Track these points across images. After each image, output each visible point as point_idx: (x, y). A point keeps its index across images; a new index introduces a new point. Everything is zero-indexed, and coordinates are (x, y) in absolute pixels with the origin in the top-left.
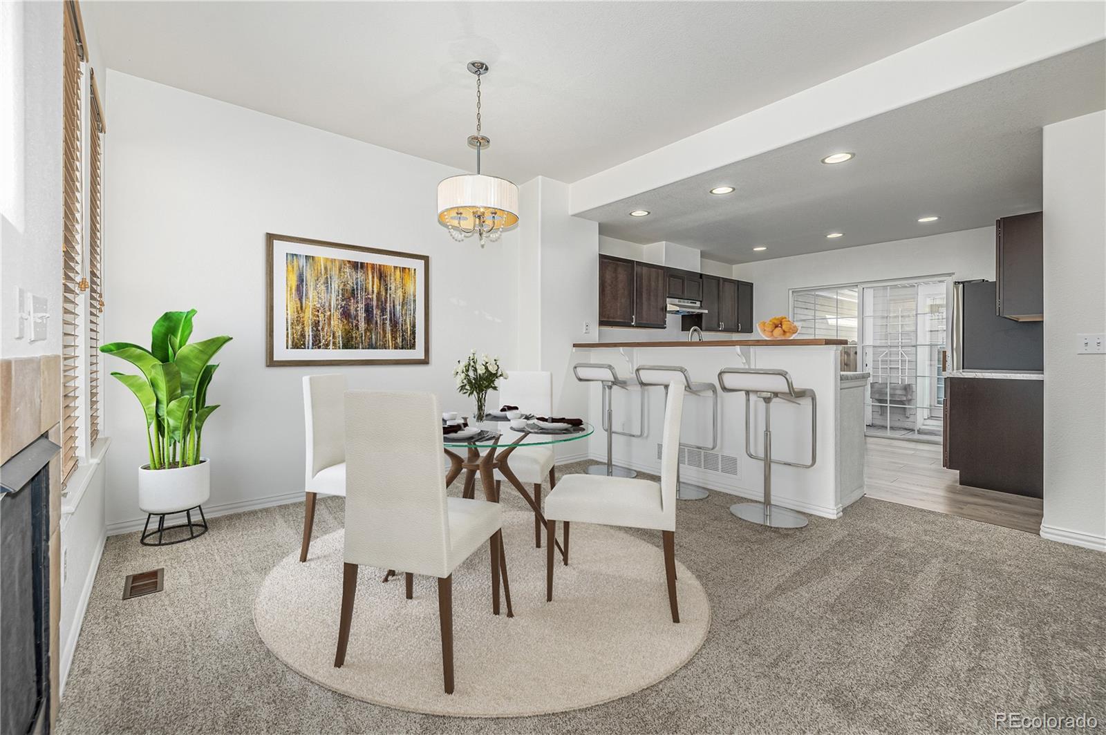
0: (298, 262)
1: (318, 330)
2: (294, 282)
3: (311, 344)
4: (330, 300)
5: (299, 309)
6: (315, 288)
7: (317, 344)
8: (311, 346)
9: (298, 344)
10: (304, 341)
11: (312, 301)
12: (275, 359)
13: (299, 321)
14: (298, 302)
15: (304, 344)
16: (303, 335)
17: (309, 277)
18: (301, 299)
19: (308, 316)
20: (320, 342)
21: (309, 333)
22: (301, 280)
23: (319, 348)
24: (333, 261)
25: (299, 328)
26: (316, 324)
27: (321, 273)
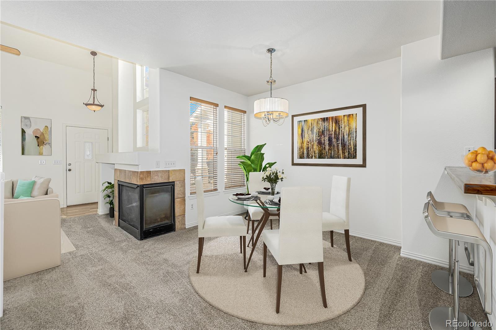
0: (301, 124)
1: (308, 151)
2: (300, 133)
3: (306, 157)
4: (313, 137)
5: (302, 143)
6: (308, 133)
7: (308, 157)
8: (306, 158)
9: (301, 157)
10: (304, 156)
11: (306, 139)
12: (294, 163)
13: (302, 147)
14: (302, 140)
15: (304, 157)
16: (303, 153)
17: (305, 129)
18: (302, 139)
19: (305, 145)
20: (309, 156)
21: (305, 152)
22: (302, 131)
23: (309, 158)
24: (314, 120)
25: (302, 150)
26: (308, 148)
27: (310, 126)
